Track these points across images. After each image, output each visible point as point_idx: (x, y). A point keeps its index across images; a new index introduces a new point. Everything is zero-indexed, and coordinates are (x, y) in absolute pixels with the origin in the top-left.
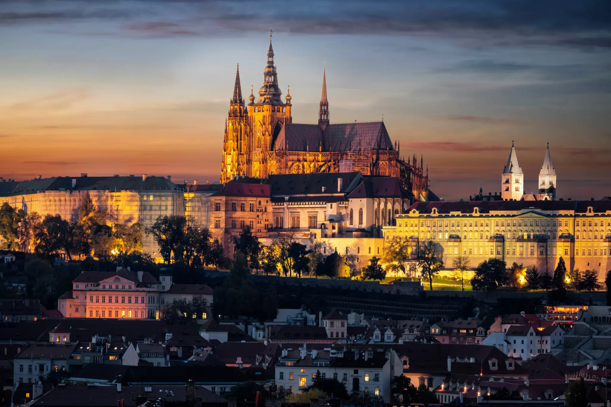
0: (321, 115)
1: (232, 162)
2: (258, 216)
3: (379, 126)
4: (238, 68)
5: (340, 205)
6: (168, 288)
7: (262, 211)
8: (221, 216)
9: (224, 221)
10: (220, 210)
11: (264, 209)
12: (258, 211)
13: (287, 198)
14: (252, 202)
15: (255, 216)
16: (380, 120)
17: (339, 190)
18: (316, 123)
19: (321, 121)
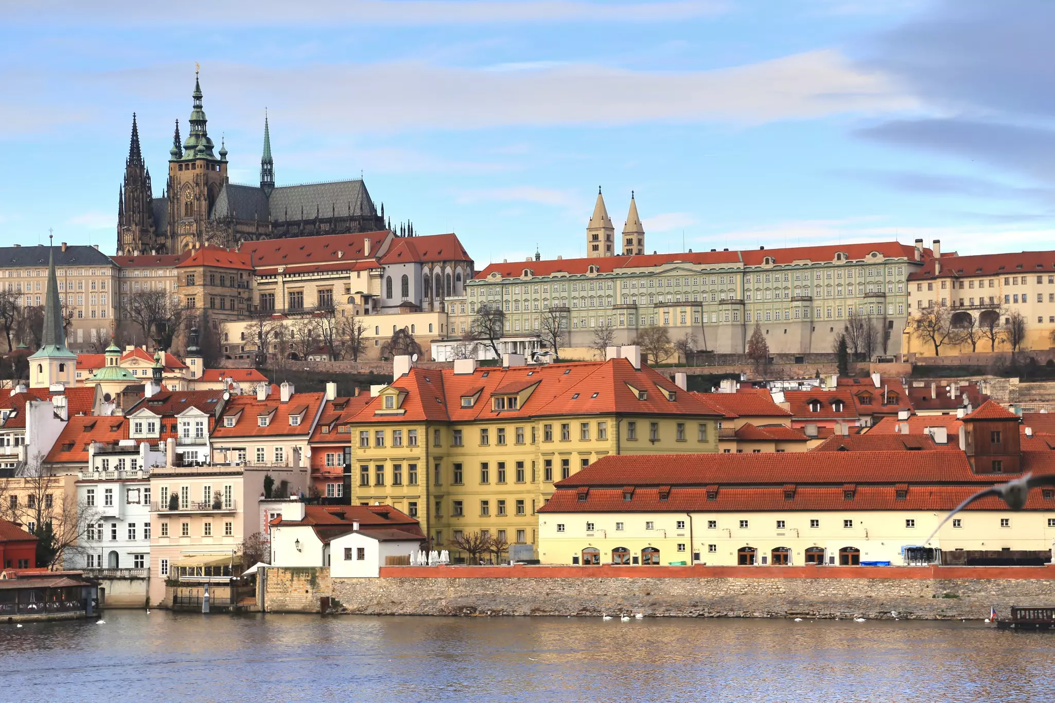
0: (263, 177)
1: (134, 239)
2: (239, 293)
3: (358, 185)
4: (135, 120)
5: (371, 273)
6: (199, 374)
7: (243, 287)
8: (196, 292)
9: (202, 298)
10: (193, 284)
11: (246, 284)
12: (239, 286)
13: (281, 269)
14: (232, 276)
15: (236, 294)
16: (358, 178)
17: (366, 254)
18: (258, 185)
19: (263, 184)
